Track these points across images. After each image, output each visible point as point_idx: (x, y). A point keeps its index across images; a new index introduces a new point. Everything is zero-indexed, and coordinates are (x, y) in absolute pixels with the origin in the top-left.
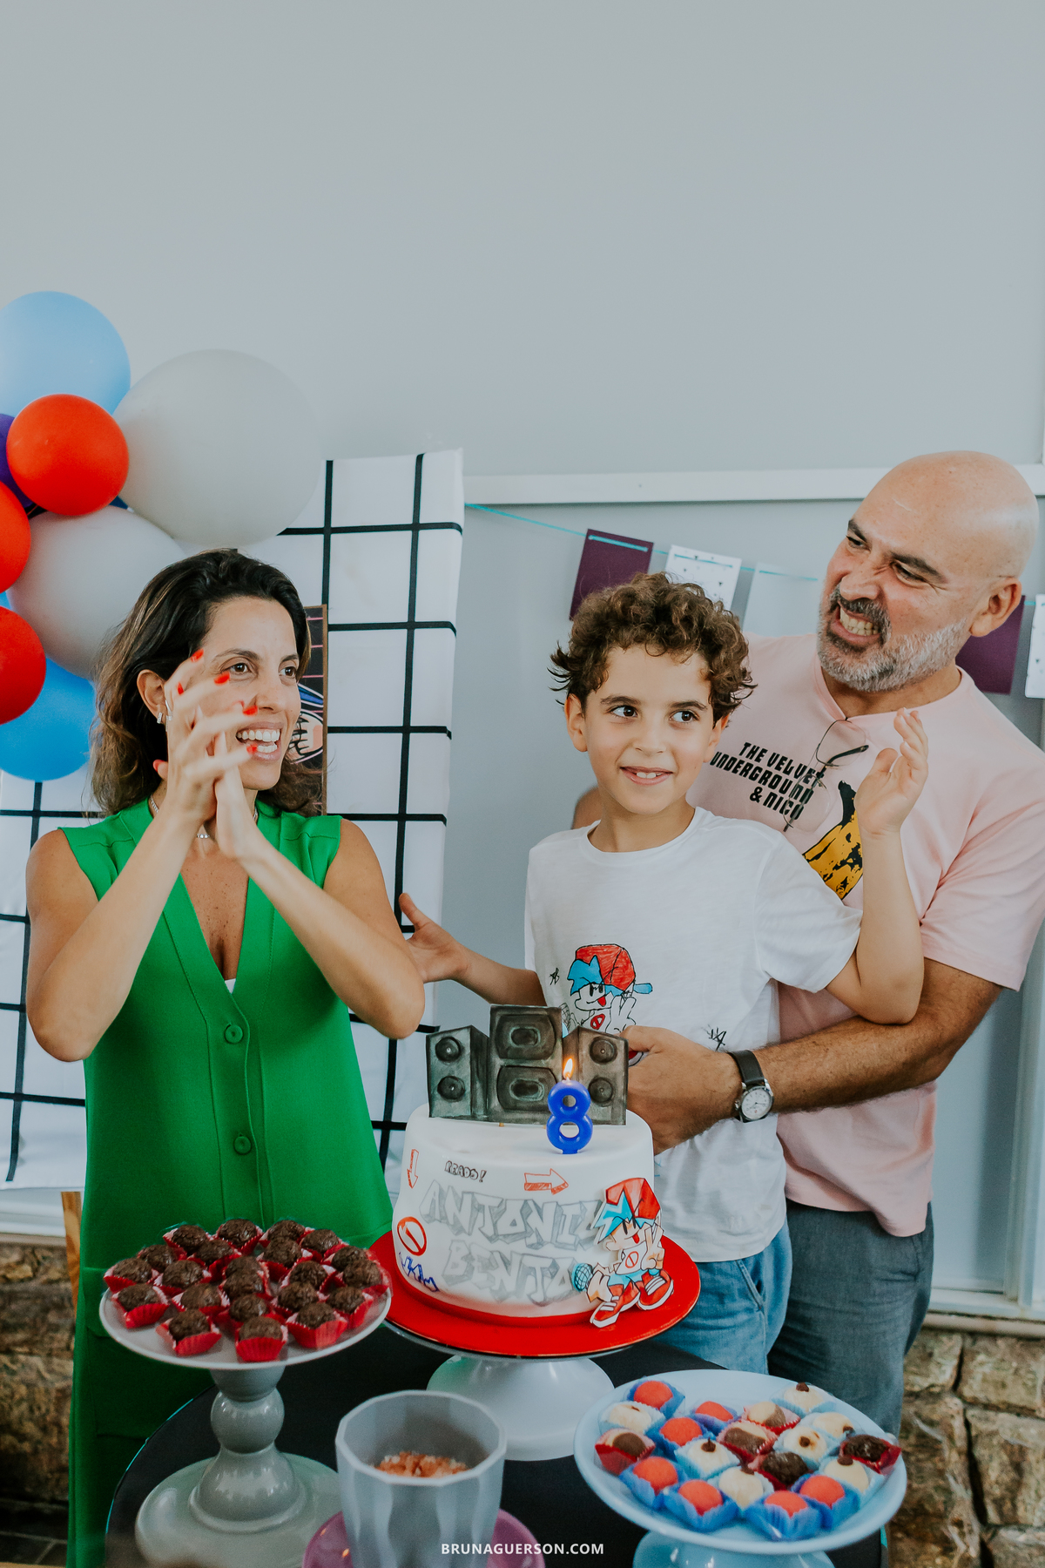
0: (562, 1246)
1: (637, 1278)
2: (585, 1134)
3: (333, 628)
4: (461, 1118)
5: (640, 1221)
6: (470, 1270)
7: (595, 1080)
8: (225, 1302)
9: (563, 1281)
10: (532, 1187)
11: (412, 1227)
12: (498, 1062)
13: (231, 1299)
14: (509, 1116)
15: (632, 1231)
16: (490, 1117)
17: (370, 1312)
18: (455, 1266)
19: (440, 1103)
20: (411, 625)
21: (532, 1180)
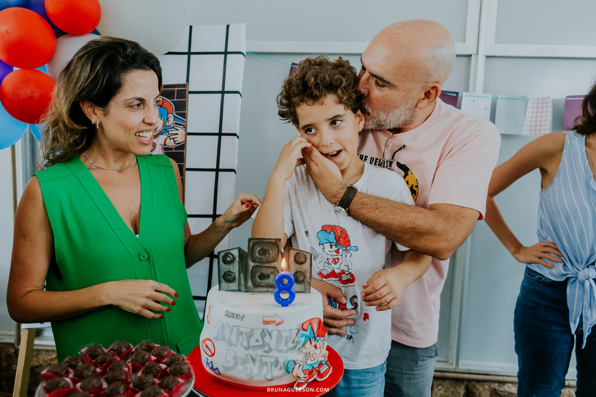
0: (280, 351)
1: (316, 366)
2: (292, 297)
3: (190, 92)
4: (234, 291)
5: (318, 338)
6: (236, 364)
7: (297, 272)
8: (105, 385)
9: (281, 368)
10: (267, 323)
11: (209, 343)
12: (251, 264)
13: (108, 384)
14: (256, 290)
15: (314, 343)
16: (247, 290)
17: (182, 389)
18: (229, 362)
19: (224, 284)
20: (223, 92)
21: (267, 319)
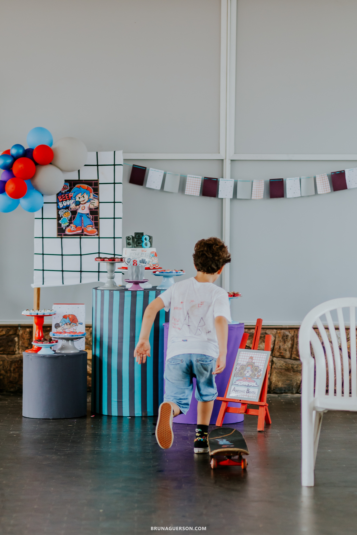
3: (100, 184)
4: (131, 247)
12: (136, 240)
14: (137, 247)
19: (128, 246)
20: (114, 183)
